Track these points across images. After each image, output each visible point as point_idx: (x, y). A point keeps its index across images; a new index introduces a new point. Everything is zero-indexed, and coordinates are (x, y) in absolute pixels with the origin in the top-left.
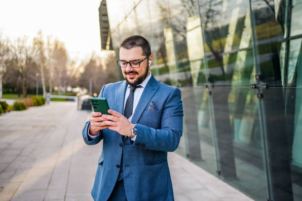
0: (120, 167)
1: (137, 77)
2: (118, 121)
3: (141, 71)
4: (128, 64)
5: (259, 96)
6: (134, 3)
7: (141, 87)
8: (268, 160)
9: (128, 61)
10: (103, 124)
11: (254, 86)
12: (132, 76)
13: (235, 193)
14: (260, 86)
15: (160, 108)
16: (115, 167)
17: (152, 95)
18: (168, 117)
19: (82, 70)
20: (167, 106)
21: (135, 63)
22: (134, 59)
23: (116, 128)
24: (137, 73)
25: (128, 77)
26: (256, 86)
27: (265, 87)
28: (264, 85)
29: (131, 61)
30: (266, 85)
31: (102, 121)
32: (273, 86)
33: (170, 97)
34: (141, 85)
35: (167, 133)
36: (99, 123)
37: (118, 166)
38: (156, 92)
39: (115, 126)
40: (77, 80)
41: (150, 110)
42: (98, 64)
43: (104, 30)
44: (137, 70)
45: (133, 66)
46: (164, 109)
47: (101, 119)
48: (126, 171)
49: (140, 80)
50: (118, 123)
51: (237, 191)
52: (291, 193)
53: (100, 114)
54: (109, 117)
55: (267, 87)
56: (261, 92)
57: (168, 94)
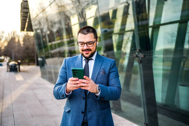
0: (84, 113)
1: (90, 52)
2: (89, 83)
3: (93, 49)
4: (86, 44)
5: (139, 61)
6: (50, 2)
7: (92, 59)
8: (145, 100)
9: (85, 42)
10: (78, 85)
11: (135, 56)
12: (87, 52)
13: (123, 120)
14: (139, 55)
15: (107, 73)
16: (81, 113)
17: (100, 64)
18: (112, 78)
19: (6, 44)
20: (111, 71)
21: (90, 43)
22: (89, 41)
23: (88, 88)
24: (91, 50)
25: (84, 53)
26: (137, 55)
27: (143, 56)
28: (142, 55)
29: (87, 42)
30: (144, 55)
31: (78, 84)
32: (148, 56)
33: (112, 65)
34: (92, 58)
35: (115, 89)
36: (76, 85)
37: (83, 113)
38: (102, 63)
39: (87, 87)
40: (3, 51)
41: (102, 74)
42: (17, 40)
43: (24, 18)
44: (91, 48)
45: (89, 45)
46: (109, 73)
47: (78, 82)
48: (89, 115)
49: (92, 55)
50: (89, 85)
51: (124, 119)
52: (157, 118)
53: (78, 79)
54: (84, 81)
55: (144, 56)
56: (140, 59)
57: (111, 63)
